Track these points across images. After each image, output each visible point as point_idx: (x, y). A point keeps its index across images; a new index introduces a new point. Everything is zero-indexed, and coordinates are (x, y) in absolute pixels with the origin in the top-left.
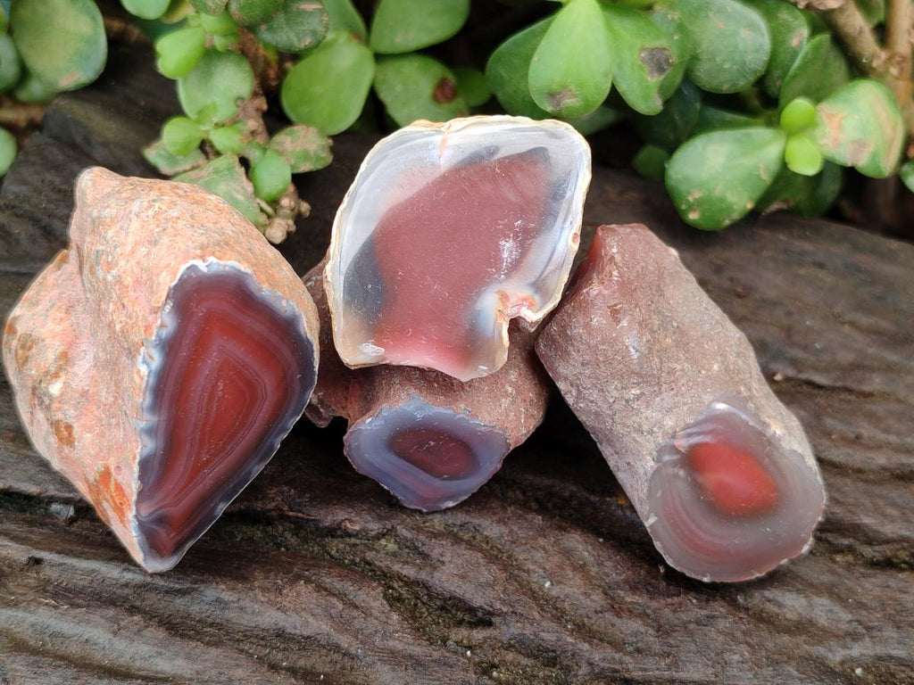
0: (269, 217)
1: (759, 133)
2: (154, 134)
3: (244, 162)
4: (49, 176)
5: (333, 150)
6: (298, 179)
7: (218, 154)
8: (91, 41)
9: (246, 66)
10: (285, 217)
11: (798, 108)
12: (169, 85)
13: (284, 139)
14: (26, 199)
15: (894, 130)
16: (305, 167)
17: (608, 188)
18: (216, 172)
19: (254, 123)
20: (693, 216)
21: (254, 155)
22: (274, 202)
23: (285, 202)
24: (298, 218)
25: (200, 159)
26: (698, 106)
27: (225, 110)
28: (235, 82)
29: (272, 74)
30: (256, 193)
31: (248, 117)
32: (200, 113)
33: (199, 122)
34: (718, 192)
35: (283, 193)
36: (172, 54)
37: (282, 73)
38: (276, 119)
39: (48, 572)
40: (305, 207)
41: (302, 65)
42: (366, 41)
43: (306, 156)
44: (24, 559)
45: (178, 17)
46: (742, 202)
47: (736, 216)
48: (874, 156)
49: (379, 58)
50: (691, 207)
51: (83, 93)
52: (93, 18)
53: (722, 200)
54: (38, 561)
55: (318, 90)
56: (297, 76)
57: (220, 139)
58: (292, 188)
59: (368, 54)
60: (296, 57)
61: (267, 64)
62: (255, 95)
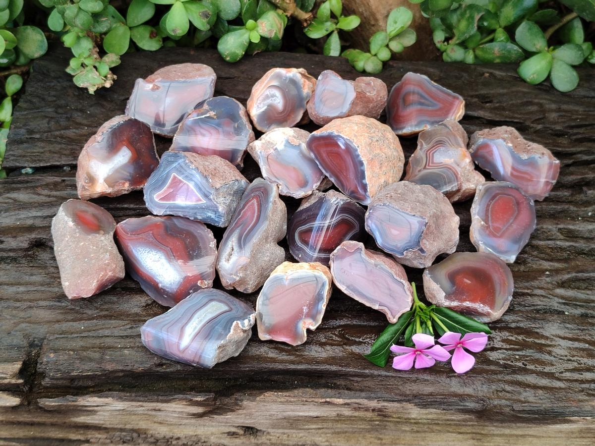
0: (105, 81)
1: (242, 31)
2: (68, 64)
3: (95, 67)
4: (39, 84)
5: (121, 59)
6: (111, 69)
7: (87, 66)
8: (42, 41)
9: (90, 40)
10: (110, 80)
11: (250, 23)
12: (69, 50)
13: (106, 58)
14: (35, 92)
15: (281, 24)
16: (113, 65)
17: (208, 54)
18: (87, 71)
19: (96, 56)
20: (228, 59)
21: (97, 65)
22: (106, 77)
23: (109, 76)
24: (114, 80)
25: (83, 69)
26: (227, 24)
27: (87, 54)
28: (87, 45)
29: (99, 40)
30: (100, 75)
31: (94, 54)
32: (79, 55)
33: (79, 58)
34: (233, 50)
35: (108, 74)
36: (68, 40)
37: (102, 39)
38: (102, 53)
39: (67, 183)
40: (115, 77)
41: (108, 36)
42: (126, 25)
43: (113, 62)
44: (60, 181)
45: (67, 29)
46: (240, 52)
47: (240, 57)
48: (276, 33)
49: (131, 28)
50: (227, 57)
51: (42, 58)
52: (41, 34)
53: (235, 53)
54: (64, 181)
55: (114, 42)
56: (107, 39)
57: (87, 62)
58: (110, 72)
59: (128, 28)
60: (105, 33)
61: (96, 37)
62: (94, 47)
